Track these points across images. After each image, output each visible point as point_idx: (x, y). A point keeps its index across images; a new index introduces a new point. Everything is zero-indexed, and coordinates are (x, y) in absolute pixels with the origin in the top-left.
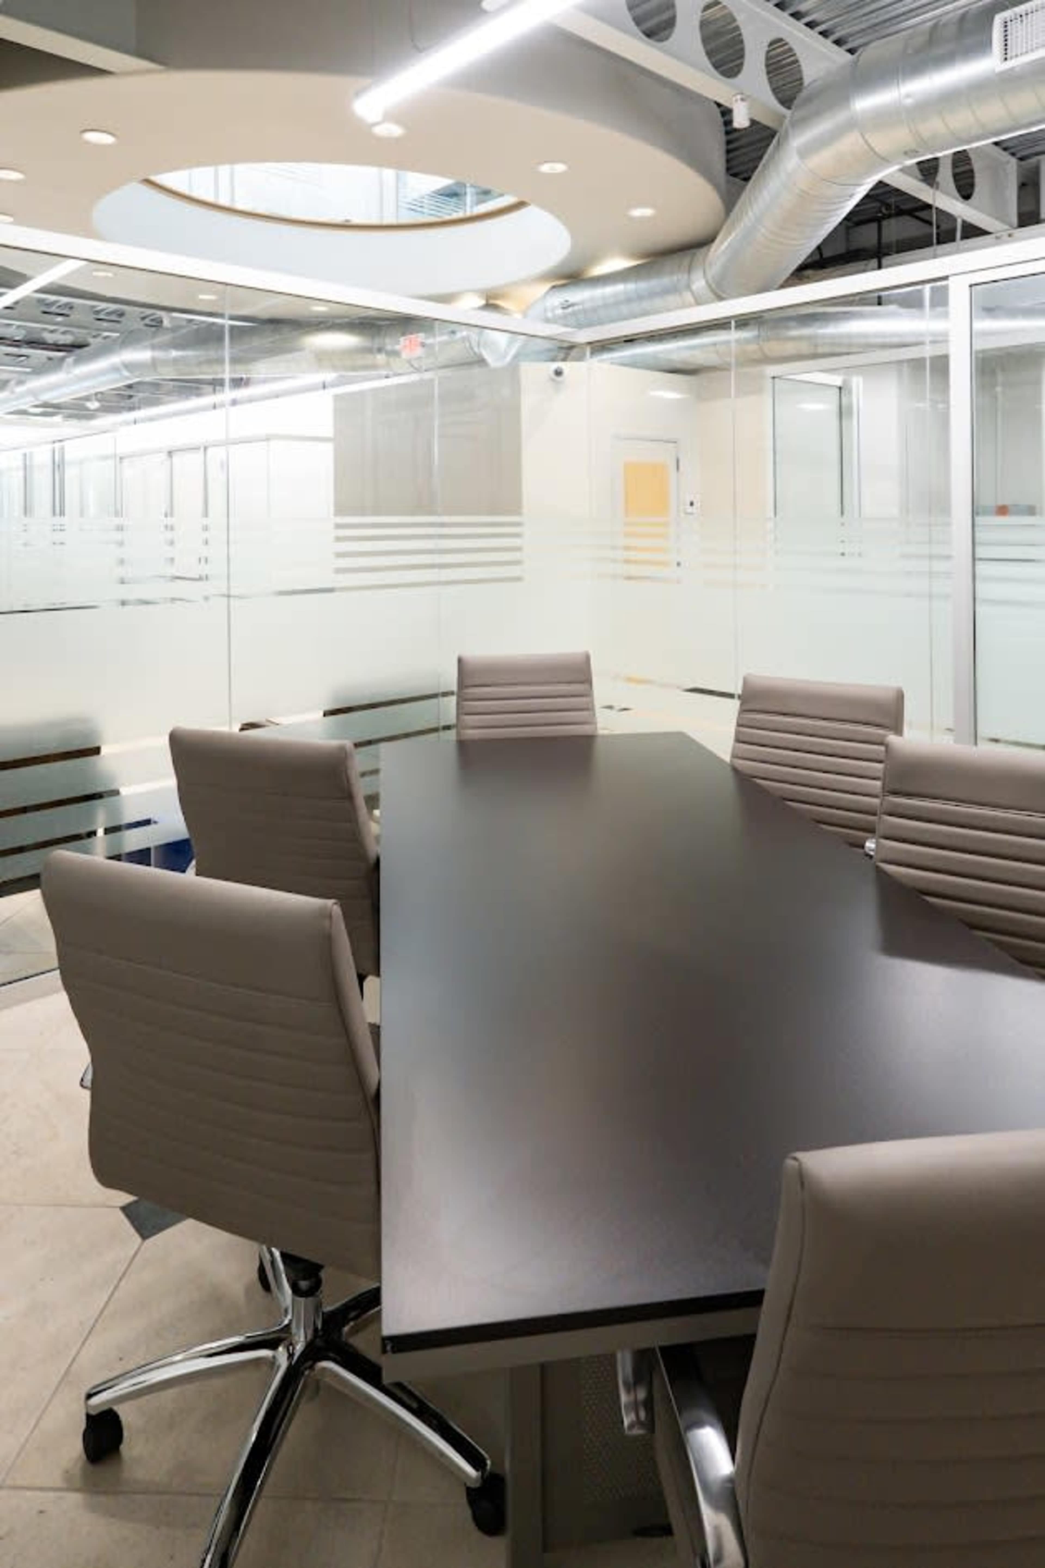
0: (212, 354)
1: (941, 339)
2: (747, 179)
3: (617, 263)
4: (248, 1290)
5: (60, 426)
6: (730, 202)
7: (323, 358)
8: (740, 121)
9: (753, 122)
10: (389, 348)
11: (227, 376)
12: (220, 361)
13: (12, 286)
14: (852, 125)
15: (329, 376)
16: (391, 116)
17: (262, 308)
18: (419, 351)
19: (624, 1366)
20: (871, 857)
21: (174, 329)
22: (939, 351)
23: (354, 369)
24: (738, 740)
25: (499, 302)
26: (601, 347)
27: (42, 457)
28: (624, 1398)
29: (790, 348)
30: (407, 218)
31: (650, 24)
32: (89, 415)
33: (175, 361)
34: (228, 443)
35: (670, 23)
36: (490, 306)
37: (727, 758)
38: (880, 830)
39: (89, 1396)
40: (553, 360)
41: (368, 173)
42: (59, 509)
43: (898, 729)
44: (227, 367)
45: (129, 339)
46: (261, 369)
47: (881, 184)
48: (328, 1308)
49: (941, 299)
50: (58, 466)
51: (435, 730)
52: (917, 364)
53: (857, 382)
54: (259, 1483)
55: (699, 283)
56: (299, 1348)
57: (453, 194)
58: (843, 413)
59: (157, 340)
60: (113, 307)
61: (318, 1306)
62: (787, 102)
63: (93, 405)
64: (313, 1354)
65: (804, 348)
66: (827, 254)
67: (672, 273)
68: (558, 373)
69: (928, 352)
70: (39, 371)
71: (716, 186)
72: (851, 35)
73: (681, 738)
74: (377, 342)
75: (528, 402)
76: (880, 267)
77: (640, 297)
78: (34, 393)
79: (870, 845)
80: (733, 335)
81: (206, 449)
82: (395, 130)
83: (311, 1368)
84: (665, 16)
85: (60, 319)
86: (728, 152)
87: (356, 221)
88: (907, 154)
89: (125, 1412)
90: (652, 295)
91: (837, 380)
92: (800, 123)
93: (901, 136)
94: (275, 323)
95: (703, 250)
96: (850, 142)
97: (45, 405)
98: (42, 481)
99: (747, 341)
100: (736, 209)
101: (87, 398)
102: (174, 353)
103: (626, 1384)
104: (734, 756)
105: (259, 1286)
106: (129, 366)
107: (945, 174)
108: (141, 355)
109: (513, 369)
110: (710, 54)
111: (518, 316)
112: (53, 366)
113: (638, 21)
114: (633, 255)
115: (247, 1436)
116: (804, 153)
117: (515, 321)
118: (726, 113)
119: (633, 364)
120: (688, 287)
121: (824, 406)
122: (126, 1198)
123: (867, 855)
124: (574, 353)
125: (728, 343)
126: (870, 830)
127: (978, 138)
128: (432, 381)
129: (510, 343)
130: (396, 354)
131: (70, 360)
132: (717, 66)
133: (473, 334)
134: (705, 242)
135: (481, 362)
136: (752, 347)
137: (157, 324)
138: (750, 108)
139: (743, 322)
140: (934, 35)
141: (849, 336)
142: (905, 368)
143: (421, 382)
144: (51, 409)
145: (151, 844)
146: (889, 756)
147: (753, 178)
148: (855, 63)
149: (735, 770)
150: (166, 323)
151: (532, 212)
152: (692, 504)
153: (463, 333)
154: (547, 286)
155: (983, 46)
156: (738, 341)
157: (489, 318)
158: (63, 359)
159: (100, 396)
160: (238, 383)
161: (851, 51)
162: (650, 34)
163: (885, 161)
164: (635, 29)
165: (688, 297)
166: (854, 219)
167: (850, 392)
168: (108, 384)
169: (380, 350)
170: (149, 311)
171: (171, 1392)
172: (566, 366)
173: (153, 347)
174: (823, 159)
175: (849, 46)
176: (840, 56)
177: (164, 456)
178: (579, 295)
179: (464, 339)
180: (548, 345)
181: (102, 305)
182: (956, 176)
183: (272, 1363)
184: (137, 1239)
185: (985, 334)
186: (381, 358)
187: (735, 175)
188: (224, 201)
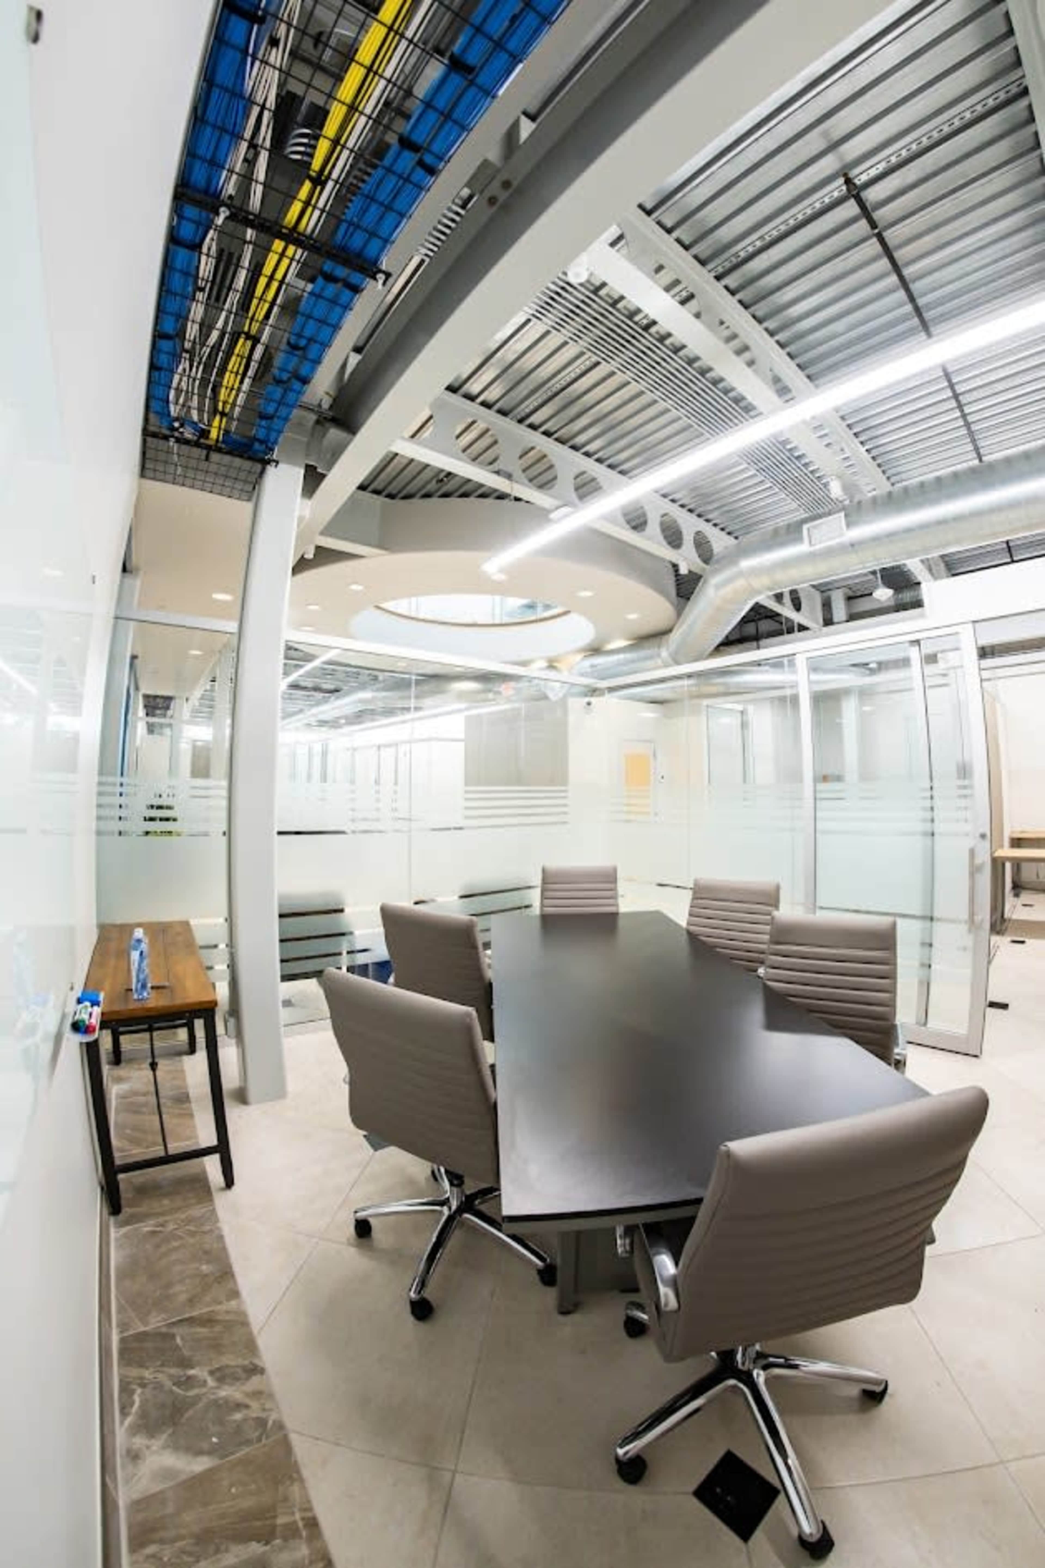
0: (406, 693)
1: (794, 685)
2: (688, 599)
3: (621, 643)
4: (427, 1179)
5: (325, 733)
6: (679, 612)
7: (461, 696)
8: (683, 570)
9: (690, 572)
10: (496, 689)
11: (412, 706)
12: (409, 698)
13: (309, 661)
14: (741, 574)
15: (463, 706)
16: (501, 571)
17: (429, 670)
18: (511, 692)
19: (619, 1231)
20: (762, 978)
21: (384, 681)
22: (794, 691)
23: (477, 702)
24: (691, 915)
25: (555, 664)
26: (611, 689)
27: (318, 748)
28: (619, 1242)
29: (713, 690)
30: (506, 620)
31: (634, 524)
32: (340, 726)
33: (384, 697)
34: (410, 742)
35: (645, 523)
36: (551, 666)
37: (683, 923)
38: (768, 963)
39: (356, 1212)
40: (586, 695)
41: (487, 598)
42: (324, 778)
43: (776, 906)
44: (413, 700)
45: (363, 687)
46: (428, 702)
47: (757, 603)
48: (468, 1192)
49: (792, 664)
50: (324, 754)
51: (519, 908)
52: (782, 699)
53: (751, 708)
54: (439, 1255)
55: (664, 653)
56: (454, 1207)
57: (531, 607)
58: (744, 725)
59: (375, 688)
60: (355, 670)
61: (463, 1192)
62: (706, 561)
63: (343, 721)
64: (460, 1210)
65: (721, 689)
66: (732, 638)
67: (649, 649)
68: (589, 704)
69: (788, 692)
70: (318, 703)
71: (672, 603)
72: (736, 530)
73: (658, 913)
74: (490, 686)
75: (572, 719)
76: (758, 648)
77: (633, 661)
78: (314, 715)
79: (761, 971)
80: (686, 682)
81: (397, 745)
82: (502, 577)
83: (460, 1216)
84: (642, 520)
85: (329, 677)
86: (678, 585)
87: (479, 622)
88: (770, 589)
89: (372, 1221)
90: (639, 660)
91: (740, 707)
92: (716, 571)
93: (765, 581)
94: (435, 677)
95: (666, 637)
96: (741, 583)
97: (319, 721)
98: (317, 761)
99: (692, 685)
100: (683, 616)
101: (338, 718)
102: (384, 694)
103: (621, 1237)
104: (689, 924)
105: (432, 1179)
106: (361, 701)
107: (787, 599)
108: (366, 695)
109: (563, 701)
110: (665, 537)
111: (566, 673)
112: (325, 701)
113: (628, 522)
114: (629, 639)
115: (431, 1238)
116: (718, 587)
117: (564, 676)
118: (675, 567)
119: (633, 698)
120: (659, 655)
121: (734, 721)
122: (365, 1133)
123: (759, 977)
124: (597, 693)
125: (682, 686)
126: (762, 962)
127: (803, 583)
128: (519, 709)
129: (562, 687)
130: (499, 693)
131: (333, 698)
132: (669, 543)
133: (542, 683)
134: (667, 632)
135: (545, 697)
136: (694, 689)
137: (376, 678)
138: (689, 565)
139: (690, 676)
140: (776, 532)
141: (745, 683)
142: (776, 702)
143: (513, 709)
144: (322, 723)
145: (369, 961)
146: (772, 922)
147: (691, 599)
148: (739, 543)
149: (689, 933)
150: (381, 678)
151: (574, 617)
152: (663, 777)
153: (536, 681)
154: (583, 654)
155: (799, 539)
156: (688, 686)
157: (552, 674)
158: (329, 697)
159: (346, 717)
160: (417, 709)
161: (736, 538)
162: (635, 528)
163: (759, 592)
164: (628, 526)
165: (659, 662)
166: (745, 620)
167: (747, 714)
168: (350, 710)
169: (490, 691)
170: (370, 672)
171: (392, 1218)
172: (593, 700)
173: (373, 691)
174: (728, 590)
175: (735, 535)
176: (731, 541)
177: (375, 749)
178: (600, 660)
179: (537, 685)
180: (583, 689)
181: (349, 669)
182: (793, 600)
183: (441, 1212)
184: (372, 1151)
185: (818, 682)
186: (491, 696)
187: (681, 597)
188: (413, 614)
